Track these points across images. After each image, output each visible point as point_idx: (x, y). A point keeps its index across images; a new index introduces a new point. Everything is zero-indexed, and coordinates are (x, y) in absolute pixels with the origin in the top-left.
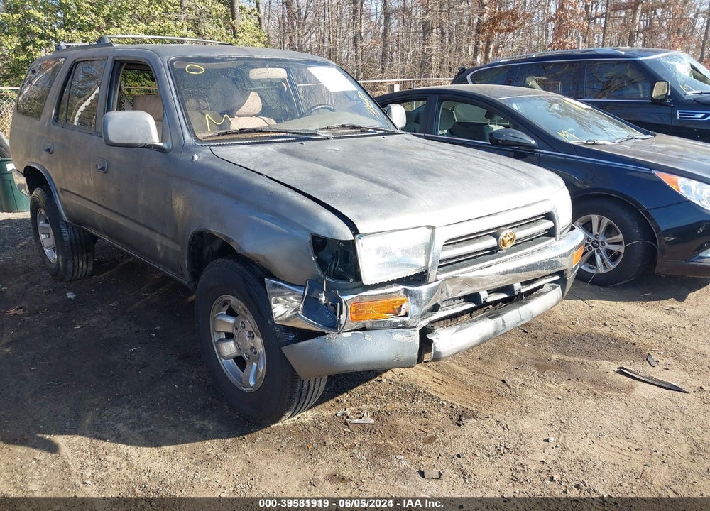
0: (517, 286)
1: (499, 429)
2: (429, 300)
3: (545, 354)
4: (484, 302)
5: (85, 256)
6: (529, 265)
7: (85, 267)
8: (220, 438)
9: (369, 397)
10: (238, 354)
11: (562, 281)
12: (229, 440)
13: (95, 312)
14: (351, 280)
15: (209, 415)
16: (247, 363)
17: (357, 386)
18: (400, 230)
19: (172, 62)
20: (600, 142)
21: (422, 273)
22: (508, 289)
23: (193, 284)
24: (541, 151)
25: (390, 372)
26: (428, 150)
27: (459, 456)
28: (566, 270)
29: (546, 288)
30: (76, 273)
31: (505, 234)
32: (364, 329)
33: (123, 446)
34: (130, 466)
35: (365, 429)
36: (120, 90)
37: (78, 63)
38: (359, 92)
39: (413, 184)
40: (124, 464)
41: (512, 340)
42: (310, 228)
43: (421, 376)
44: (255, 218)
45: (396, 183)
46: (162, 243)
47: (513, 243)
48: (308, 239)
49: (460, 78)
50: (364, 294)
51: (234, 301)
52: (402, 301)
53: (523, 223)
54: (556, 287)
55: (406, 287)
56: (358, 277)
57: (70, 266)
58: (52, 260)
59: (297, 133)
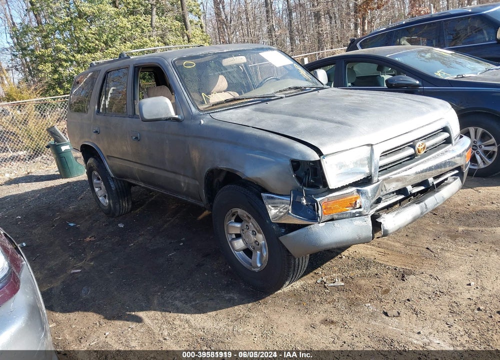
0: (431, 180)
1: (433, 280)
2: (375, 196)
3: (453, 228)
4: (411, 193)
5: (126, 199)
6: (437, 165)
7: (127, 206)
8: (244, 304)
9: (336, 269)
10: (245, 247)
11: (460, 174)
12: (250, 305)
13: (140, 233)
14: (321, 187)
15: (232, 290)
16: (253, 252)
17: (326, 262)
18: (350, 149)
19: (174, 62)
20: (467, 76)
21: (368, 177)
22: (424, 183)
23: (209, 205)
24: (424, 88)
25: (346, 251)
26: (352, 96)
27: (408, 300)
28: (462, 165)
29: (450, 180)
30: (121, 211)
31: (419, 145)
32: (332, 220)
33: (182, 315)
34: (190, 326)
35: (339, 289)
36: (140, 85)
37: (108, 72)
38: (295, 64)
39: (351, 118)
40: (187, 326)
41: (426, 221)
42: (289, 156)
43: (369, 252)
44: (251, 155)
45: (339, 119)
46: (184, 182)
47: (425, 150)
48: (289, 163)
49: (352, 46)
50: (331, 195)
51: (240, 211)
52: (356, 198)
53: (429, 136)
54: (457, 179)
55: (358, 188)
56: (325, 184)
57: (118, 206)
58: (105, 204)
59: (262, 97)
